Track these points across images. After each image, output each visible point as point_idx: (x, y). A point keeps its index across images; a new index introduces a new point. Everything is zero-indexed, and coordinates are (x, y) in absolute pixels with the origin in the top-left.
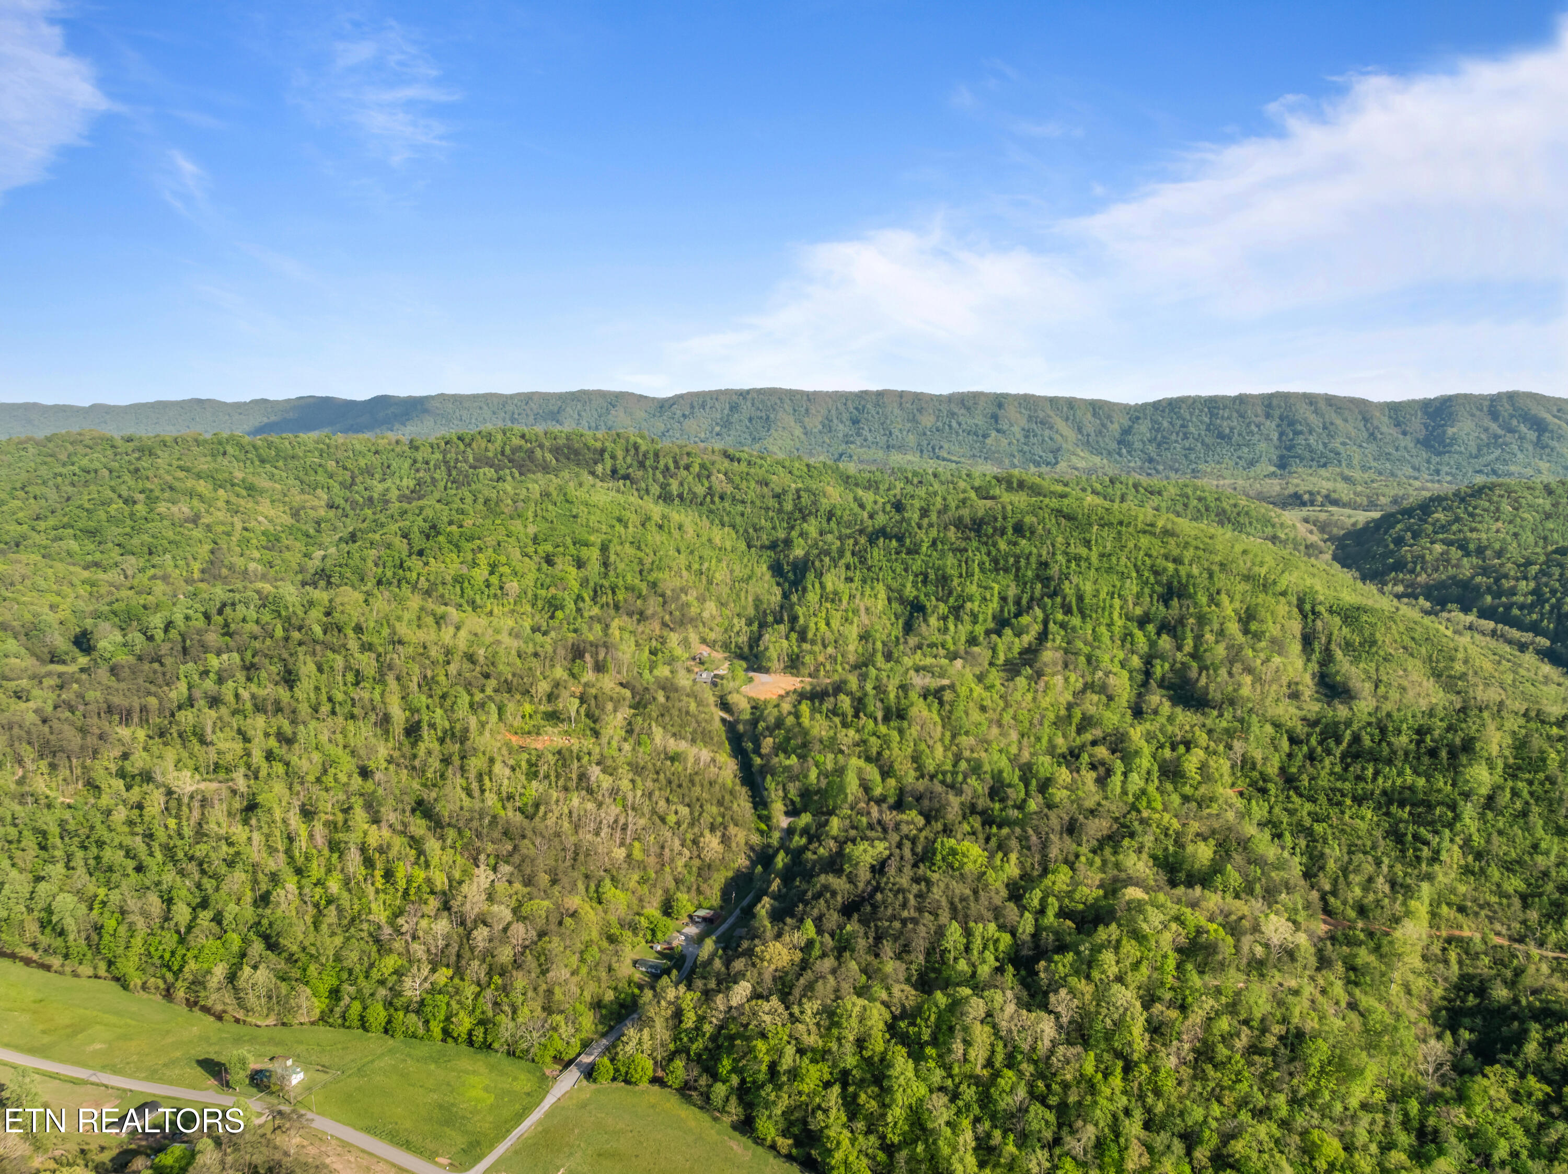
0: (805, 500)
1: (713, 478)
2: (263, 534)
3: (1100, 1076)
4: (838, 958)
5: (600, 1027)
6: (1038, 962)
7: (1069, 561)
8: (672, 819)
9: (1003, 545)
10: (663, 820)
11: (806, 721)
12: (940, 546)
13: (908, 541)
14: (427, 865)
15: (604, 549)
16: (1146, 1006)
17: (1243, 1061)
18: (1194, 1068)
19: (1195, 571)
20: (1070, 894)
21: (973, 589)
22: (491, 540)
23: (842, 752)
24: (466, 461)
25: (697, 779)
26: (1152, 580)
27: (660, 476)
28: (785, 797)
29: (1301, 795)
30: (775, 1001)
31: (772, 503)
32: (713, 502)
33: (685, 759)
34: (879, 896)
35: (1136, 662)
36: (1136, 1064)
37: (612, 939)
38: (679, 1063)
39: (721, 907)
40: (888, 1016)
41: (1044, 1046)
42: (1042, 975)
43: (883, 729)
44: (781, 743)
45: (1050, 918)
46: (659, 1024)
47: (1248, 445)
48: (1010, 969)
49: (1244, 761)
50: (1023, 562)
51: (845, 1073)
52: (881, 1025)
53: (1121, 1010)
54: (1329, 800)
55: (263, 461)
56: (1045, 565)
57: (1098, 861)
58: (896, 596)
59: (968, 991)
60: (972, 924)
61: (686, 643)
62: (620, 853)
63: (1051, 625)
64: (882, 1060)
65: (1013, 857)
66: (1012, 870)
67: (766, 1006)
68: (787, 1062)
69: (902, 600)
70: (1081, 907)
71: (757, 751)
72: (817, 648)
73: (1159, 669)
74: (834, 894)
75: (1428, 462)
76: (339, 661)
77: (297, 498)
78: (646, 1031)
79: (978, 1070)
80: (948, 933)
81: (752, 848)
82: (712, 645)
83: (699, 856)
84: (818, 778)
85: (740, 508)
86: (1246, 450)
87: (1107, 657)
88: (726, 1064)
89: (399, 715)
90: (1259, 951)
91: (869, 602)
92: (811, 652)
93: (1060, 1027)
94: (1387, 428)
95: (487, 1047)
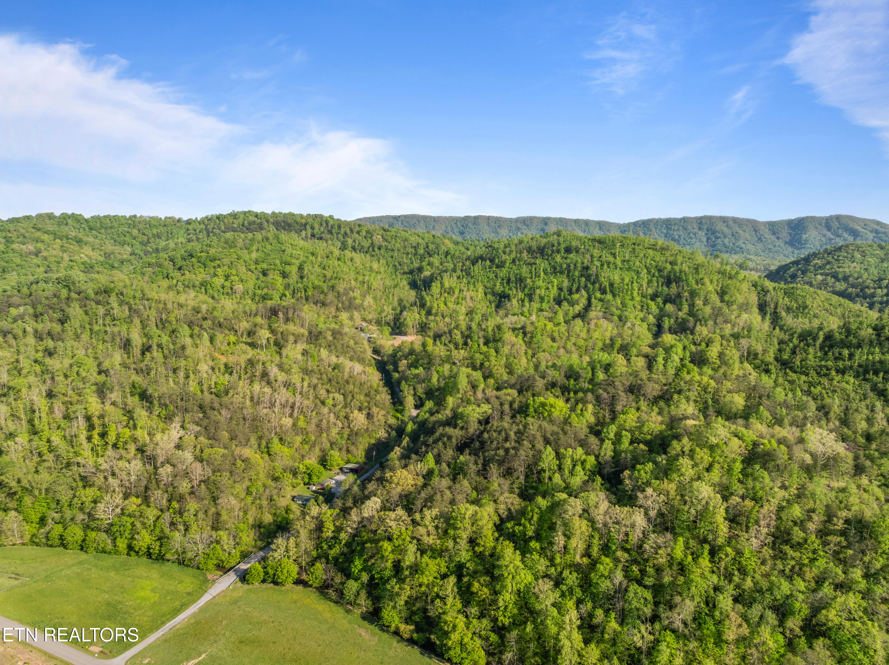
0: (431, 247)
1: (374, 238)
2: (83, 263)
3: (690, 558)
4: (454, 479)
5: (259, 543)
6: (622, 473)
7: (602, 265)
8: (330, 402)
9: (558, 258)
10: (323, 403)
11: (430, 348)
12: (517, 263)
13: (497, 261)
14: (135, 427)
15: (301, 268)
16: (725, 498)
17: (818, 541)
18: (773, 549)
19: (685, 267)
20: (639, 428)
21: (540, 283)
22: (226, 261)
23: (454, 363)
24: (219, 229)
25: (351, 380)
26: (657, 274)
27: (340, 237)
28: (415, 395)
29: (795, 372)
30: (400, 512)
31: (410, 250)
32: (374, 251)
33: (344, 368)
34: (486, 435)
35: (651, 319)
36: (720, 548)
37: (276, 479)
38: (319, 566)
39: (365, 463)
40: (496, 519)
41: (635, 537)
42: (627, 482)
43: (484, 349)
44: (412, 363)
45: (625, 444)
46: (304, 534)
47: (689, 245)
48: (599, 479)
49: (749, 353)
50: (572, 266)
51: (460, 567)
52: (491, 525)
53: (704, 502)
54: (817, 373)
55: (91, 229)
56: (587, 268)
57: (656, 410)
58: (490, 291)
59: (564, 496)
60: (562, 450)
61: (351, 318)
62: (287, 422)
63: (593, 300)
64: (492, 555)
65: (590, 407)
66: (589, 417)
67: (392, 515)
68: (410, 559)
69: (494, 294)
70: (649, 437)
71: (396, 370)
72: (438, 319)
73: (667, 323)
74: (450, 438)
75: (793, 253)
76: (101, 310)
77: (109, 247)
78: (292, 540)
79: (578, 559)
80: (544, 456)
81: (390, 426)
82: (370, 322)
83: (349, 427)
84: (438, 380)
85: (390, 253)
86: (688, 247)
87: (632, 316)
88: (358, 564)
89: (137, 340)
90: (808, 459)
91: (473, 294)
92: (435, 321)
93: (649, 520)
94: (768, 235)
95: (161, 558)
